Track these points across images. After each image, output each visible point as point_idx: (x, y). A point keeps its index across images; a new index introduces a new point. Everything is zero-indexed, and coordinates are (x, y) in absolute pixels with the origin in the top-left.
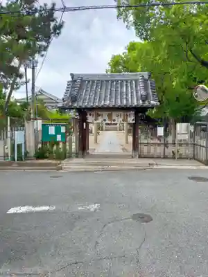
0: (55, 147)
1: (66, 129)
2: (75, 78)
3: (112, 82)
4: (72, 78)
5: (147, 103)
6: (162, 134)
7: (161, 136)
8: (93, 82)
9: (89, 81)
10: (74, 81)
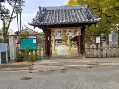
0: (30, 53)
1: (37, 41)
2: (42, 9)
3: (66, 11)
4: (40, 9)
5: (91, 20)
6: (99, 42)
7: (98, 43)
8: (53, 11)
9: (50, 11)
10: (41, 11)
